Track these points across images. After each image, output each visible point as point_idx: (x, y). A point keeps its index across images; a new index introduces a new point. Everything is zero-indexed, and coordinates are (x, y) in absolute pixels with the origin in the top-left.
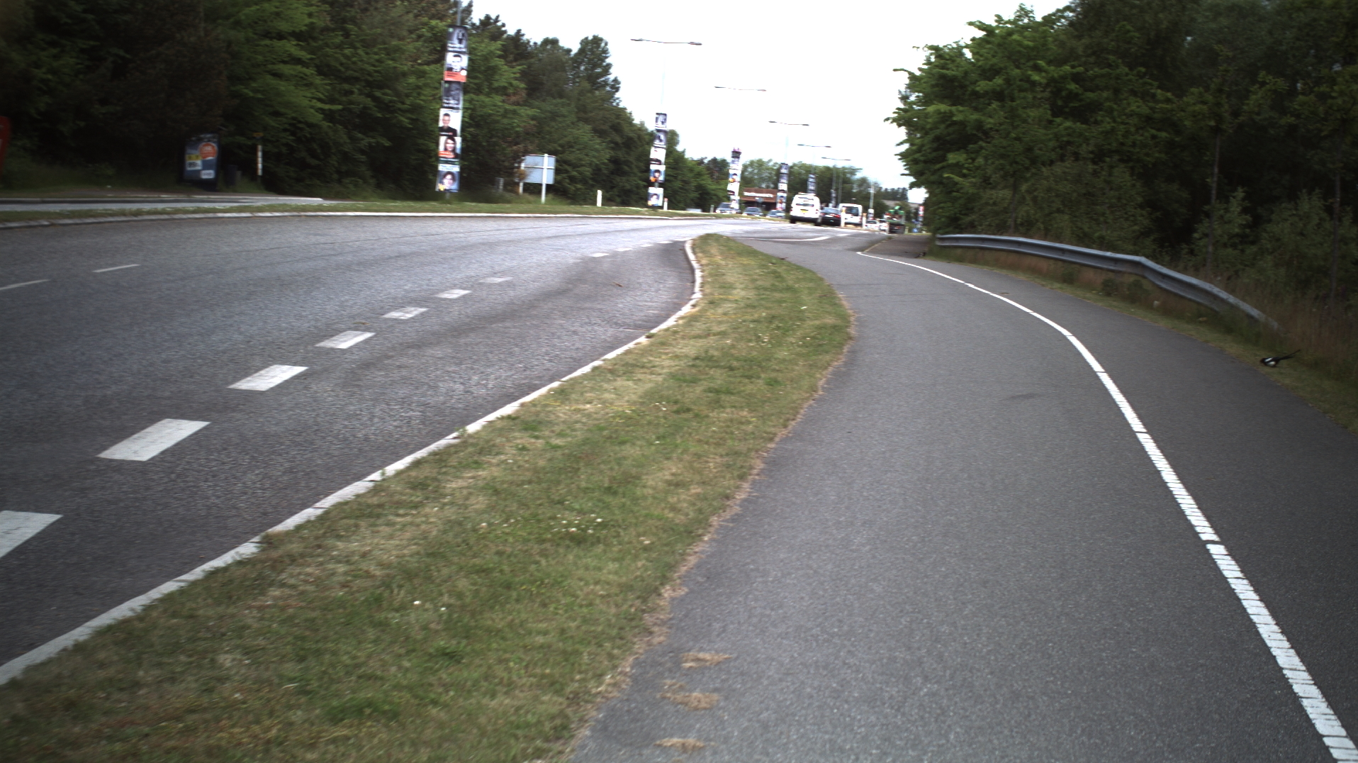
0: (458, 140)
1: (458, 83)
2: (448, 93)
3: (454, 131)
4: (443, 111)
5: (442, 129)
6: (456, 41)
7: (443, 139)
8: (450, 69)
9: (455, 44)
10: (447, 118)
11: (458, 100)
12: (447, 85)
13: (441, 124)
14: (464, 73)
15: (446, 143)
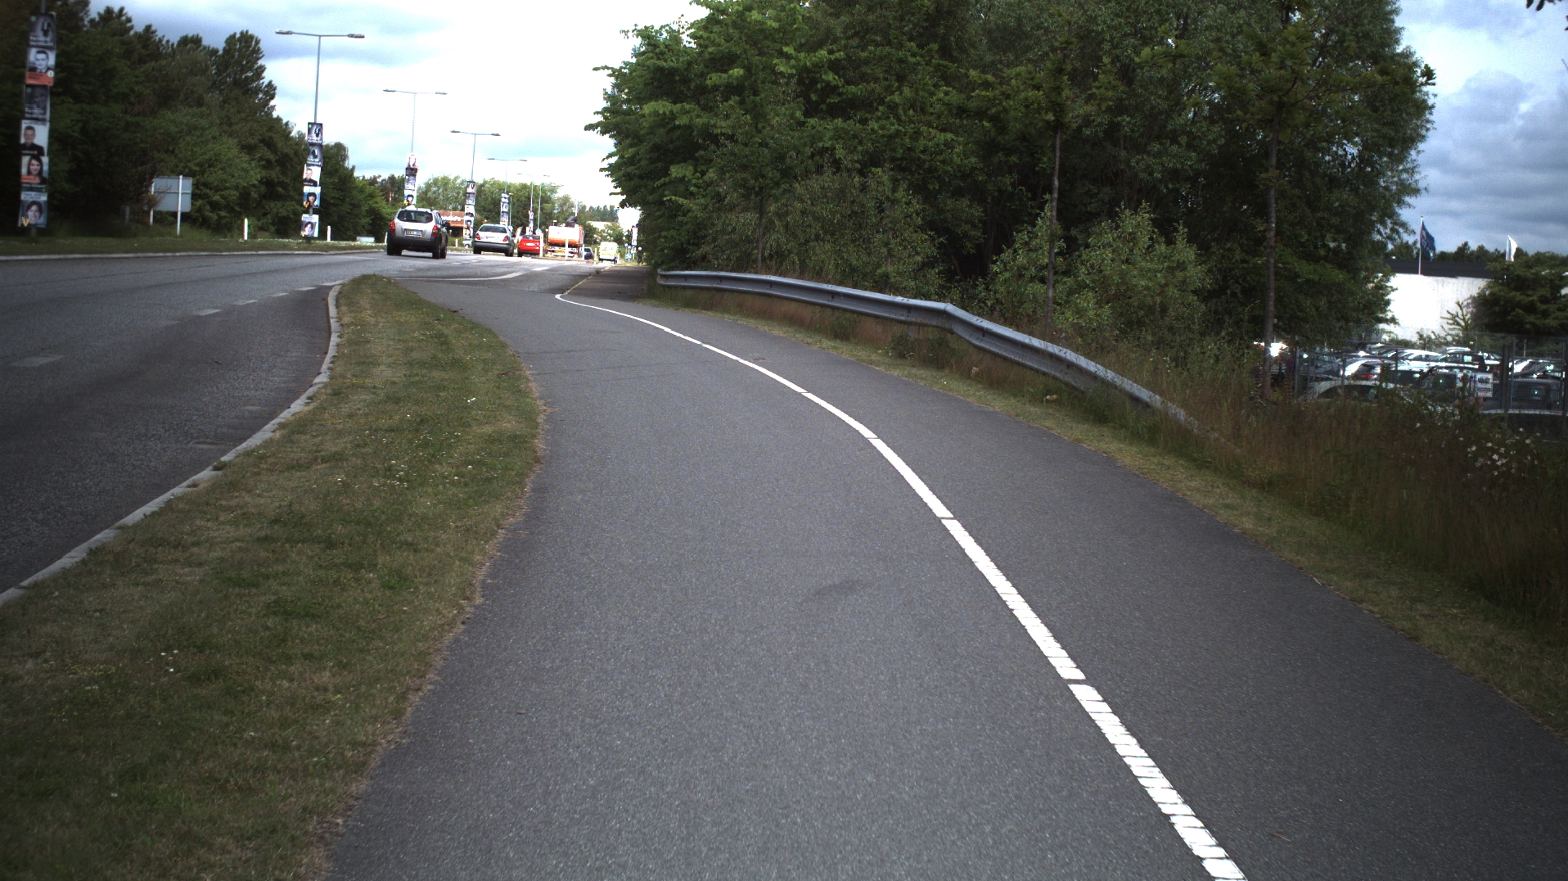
0: (45, 160)
1: (44, 87)
2: (31, 99)
3: (40, 149)
4: (25, 124)
5: (24, 147)
6: (40, 33)
7: (25, 160)
8: (33, 69)
9: (39, 37)
10: (30, 132)
11: (44, 109)
12: (29, 90)
13: (23, 141)
14: (51, 74)
15: (30, 164)
